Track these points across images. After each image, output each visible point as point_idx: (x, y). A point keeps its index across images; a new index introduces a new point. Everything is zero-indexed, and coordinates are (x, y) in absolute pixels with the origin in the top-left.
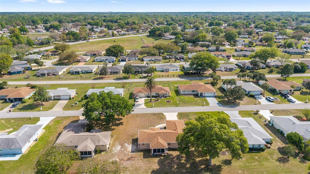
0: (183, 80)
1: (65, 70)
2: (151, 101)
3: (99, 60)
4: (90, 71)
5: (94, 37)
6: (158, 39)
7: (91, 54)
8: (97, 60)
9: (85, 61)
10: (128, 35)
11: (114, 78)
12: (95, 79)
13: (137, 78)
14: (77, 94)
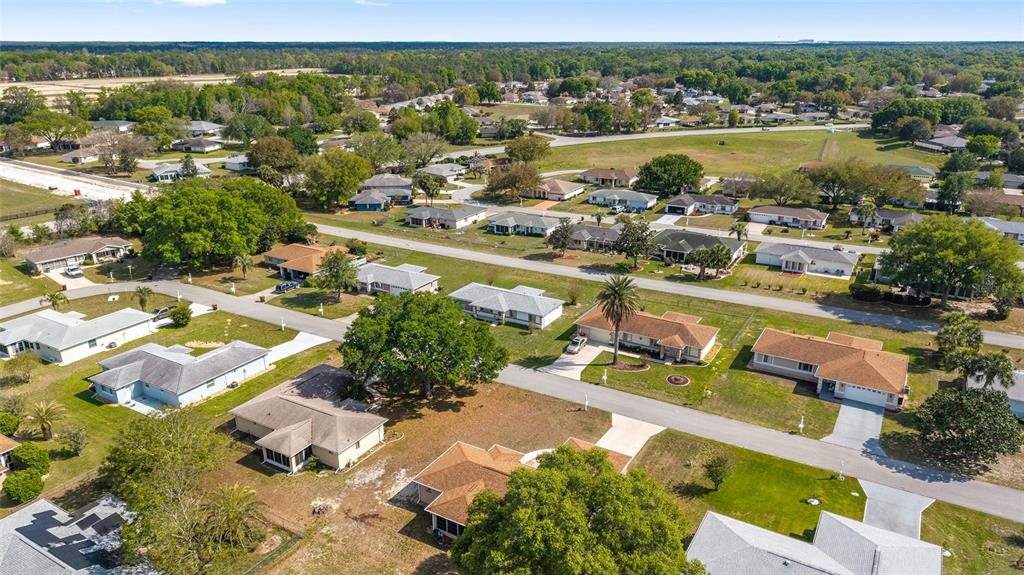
0: (828, 315)
1: (481, 217)
2: (613, 364)
3: (600, 200)
4: (540, 232)
5: (665, 124)
6: (899, 146)
7: (597, 180)
8: (594, 198)
9: (559, 199)
10: (791, 124)
11: (585, 264)
12: (531, 257)
13: (660, 275)
14: (440, 289)
